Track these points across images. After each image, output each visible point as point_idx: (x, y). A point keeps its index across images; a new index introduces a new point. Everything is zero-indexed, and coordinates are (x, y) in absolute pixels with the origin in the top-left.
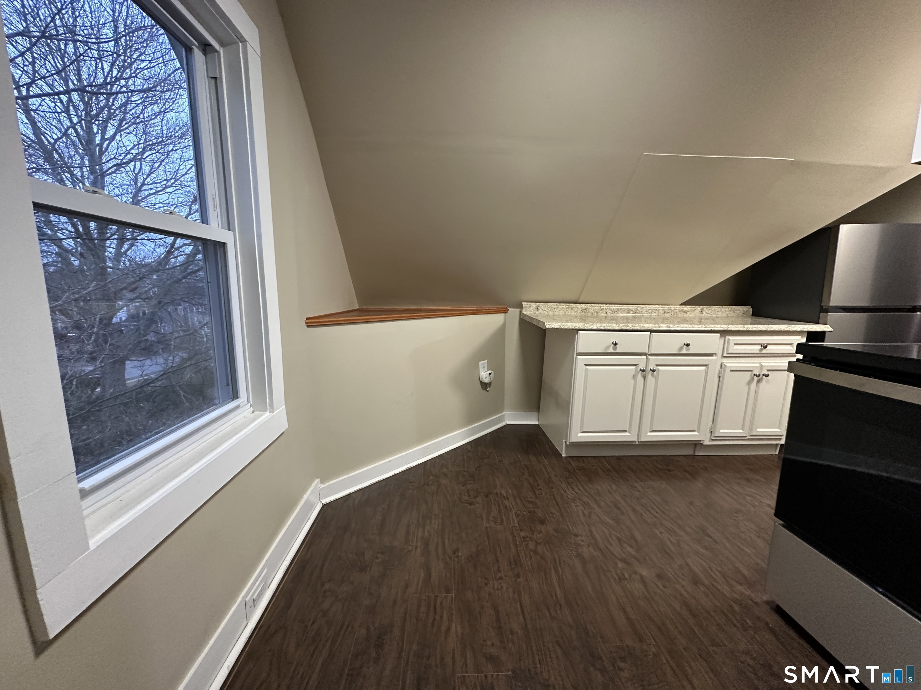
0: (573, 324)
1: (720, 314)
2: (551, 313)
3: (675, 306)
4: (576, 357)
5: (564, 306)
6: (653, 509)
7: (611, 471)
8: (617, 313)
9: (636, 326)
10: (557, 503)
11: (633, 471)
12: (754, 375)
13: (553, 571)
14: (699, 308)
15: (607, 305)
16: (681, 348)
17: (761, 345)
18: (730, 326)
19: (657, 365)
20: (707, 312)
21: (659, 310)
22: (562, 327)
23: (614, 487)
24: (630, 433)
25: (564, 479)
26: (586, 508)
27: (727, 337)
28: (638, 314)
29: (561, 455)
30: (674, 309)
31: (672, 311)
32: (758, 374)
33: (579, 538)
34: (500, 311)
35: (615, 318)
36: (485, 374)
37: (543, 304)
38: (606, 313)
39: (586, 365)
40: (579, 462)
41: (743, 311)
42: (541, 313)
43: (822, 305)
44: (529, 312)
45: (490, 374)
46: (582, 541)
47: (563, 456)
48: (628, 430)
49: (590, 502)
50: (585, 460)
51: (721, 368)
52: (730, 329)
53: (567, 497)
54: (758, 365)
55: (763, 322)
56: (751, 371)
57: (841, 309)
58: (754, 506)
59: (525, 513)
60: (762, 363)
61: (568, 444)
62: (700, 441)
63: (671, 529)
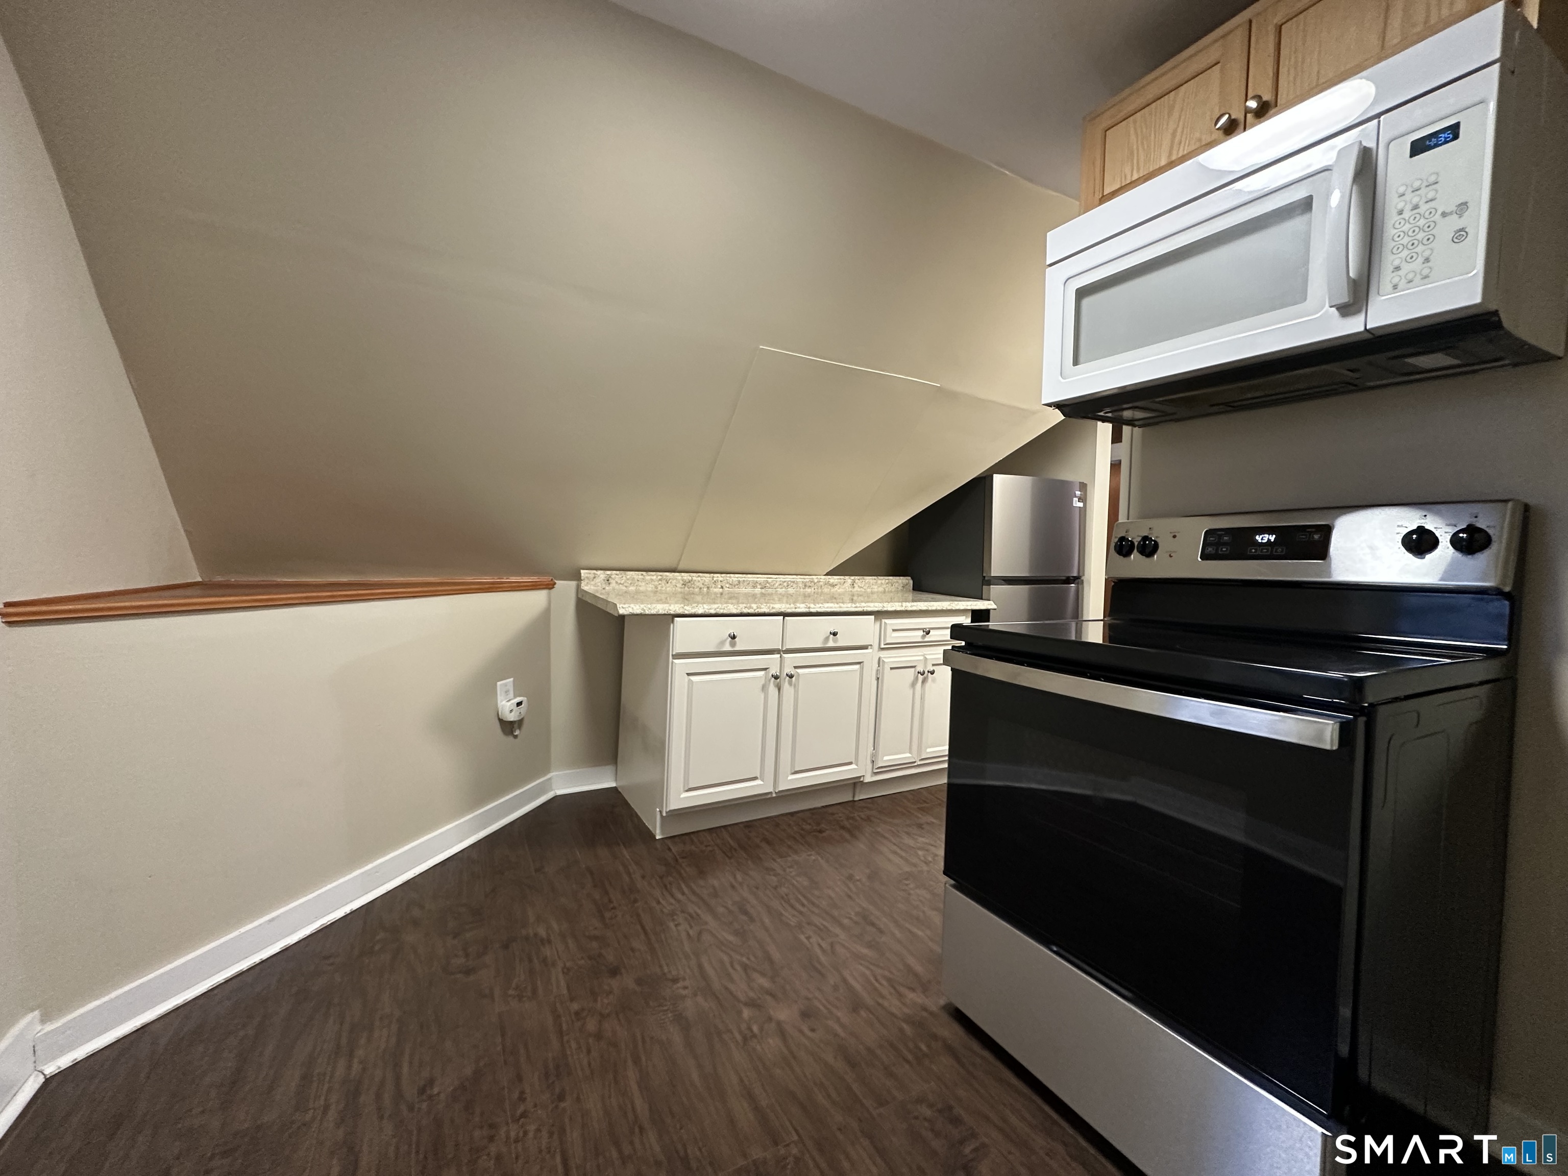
0: (666, 605)
1: (875, 588)
2: (632, 588)
3: (819, 577)
4: (672, 662)
5: (654, 576)
6: (798, 900)
7: (735, 850)
8: (738, 588)
9: (763, 606)
10: (643, 928)
11: (768, 842)
12: (918, 672)
13: (630, 1063)
14: (849, 580)
15: (723, 575)
16: (827, 639)
17: (923, 630)
18: (885, 604)
19: (795, 667)
20: (860, 586)
21: (797, 583)
22: (647, 612)
23: (739, 877)
24: (762, 780)
25: (658, 879)
26: (693, 925)
27: (883, 620)
28: (769, 588)
29: (654, 836)
30: (818, 582)
31: (815, 584)
32: (922, 671)
33: (680, 984)
34: (540, 585)
35: (736, 595)
36: (509, 704)
37: (618, 572)
38: (722, 587)
39: (688, 674)
40: (684, 844)
41: (902, 583)
42: (614, 589)
43: (984, 575)
44: (592, 587)
45: (519, 704)
46: (685, 988)
47: (658, 837)
48: (759, 777)
49: (699, 911)
50: (695, 840)
51: (879, 666)
52: (885, 609)
53: (662, 911)
54: (922, 658)
55: (924, 599)
56: (914, 667)
57: (1003, 580)
58: (927, 863)
59: (582, 962)
60: (926, 654)
61: (664, 814)
62: (860, 777)
63: (822, 927)
